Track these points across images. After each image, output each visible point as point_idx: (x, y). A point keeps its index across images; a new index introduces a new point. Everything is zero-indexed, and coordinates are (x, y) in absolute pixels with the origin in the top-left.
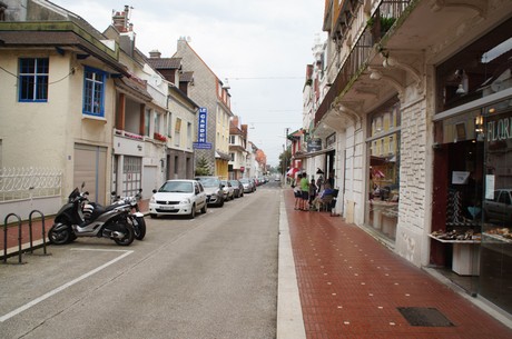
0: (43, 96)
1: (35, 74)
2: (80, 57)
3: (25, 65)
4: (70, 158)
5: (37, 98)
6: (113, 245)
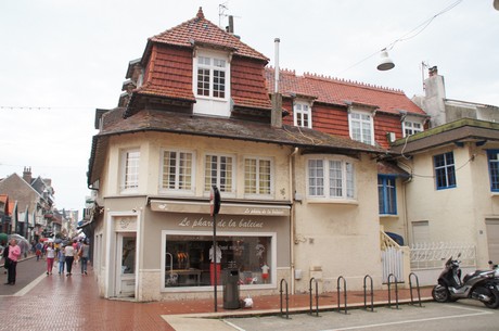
0: (453, 183)
1: (446, 166)
2: (478, 144)
3: (438, 161)
4: (481, 232)
5: (450, 184)
6: (482, 307)
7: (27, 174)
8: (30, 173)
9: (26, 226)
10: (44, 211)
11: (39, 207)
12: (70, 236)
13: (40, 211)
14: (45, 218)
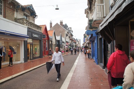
7: (61, 23)
8: (62, 22)
9: (61, 42)
10: (69, 37)
11: (67, 35)
12: (79, 46)
13: (68, 37)
14: (70, 40)
